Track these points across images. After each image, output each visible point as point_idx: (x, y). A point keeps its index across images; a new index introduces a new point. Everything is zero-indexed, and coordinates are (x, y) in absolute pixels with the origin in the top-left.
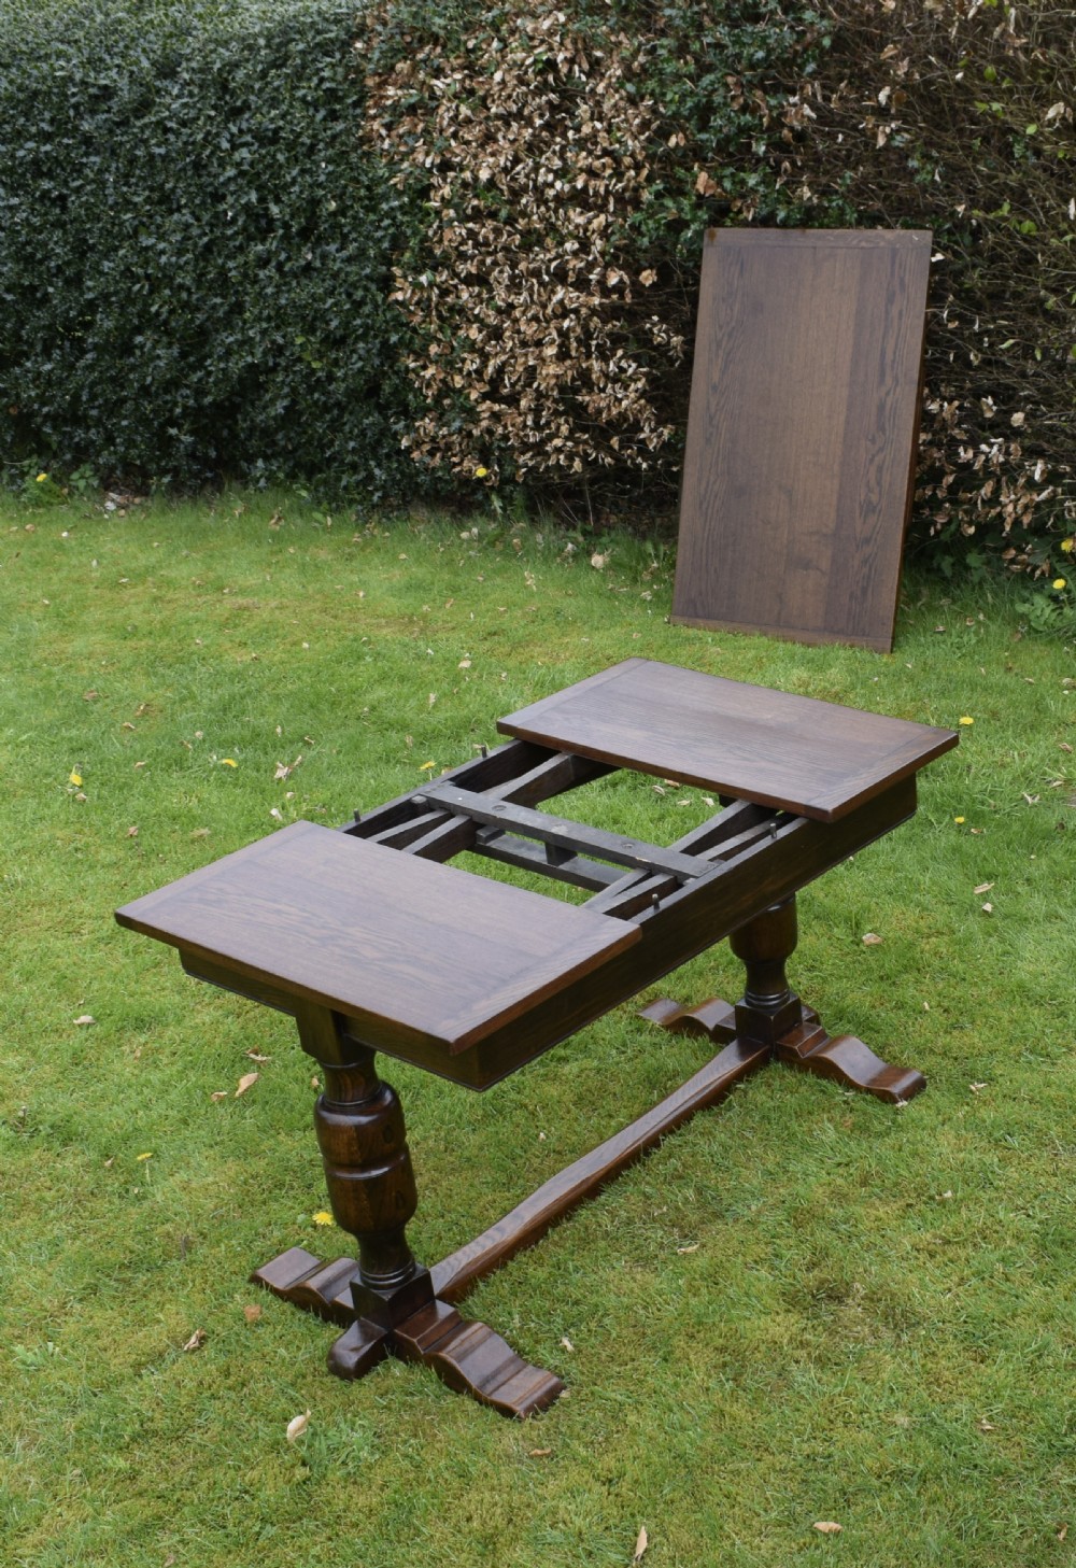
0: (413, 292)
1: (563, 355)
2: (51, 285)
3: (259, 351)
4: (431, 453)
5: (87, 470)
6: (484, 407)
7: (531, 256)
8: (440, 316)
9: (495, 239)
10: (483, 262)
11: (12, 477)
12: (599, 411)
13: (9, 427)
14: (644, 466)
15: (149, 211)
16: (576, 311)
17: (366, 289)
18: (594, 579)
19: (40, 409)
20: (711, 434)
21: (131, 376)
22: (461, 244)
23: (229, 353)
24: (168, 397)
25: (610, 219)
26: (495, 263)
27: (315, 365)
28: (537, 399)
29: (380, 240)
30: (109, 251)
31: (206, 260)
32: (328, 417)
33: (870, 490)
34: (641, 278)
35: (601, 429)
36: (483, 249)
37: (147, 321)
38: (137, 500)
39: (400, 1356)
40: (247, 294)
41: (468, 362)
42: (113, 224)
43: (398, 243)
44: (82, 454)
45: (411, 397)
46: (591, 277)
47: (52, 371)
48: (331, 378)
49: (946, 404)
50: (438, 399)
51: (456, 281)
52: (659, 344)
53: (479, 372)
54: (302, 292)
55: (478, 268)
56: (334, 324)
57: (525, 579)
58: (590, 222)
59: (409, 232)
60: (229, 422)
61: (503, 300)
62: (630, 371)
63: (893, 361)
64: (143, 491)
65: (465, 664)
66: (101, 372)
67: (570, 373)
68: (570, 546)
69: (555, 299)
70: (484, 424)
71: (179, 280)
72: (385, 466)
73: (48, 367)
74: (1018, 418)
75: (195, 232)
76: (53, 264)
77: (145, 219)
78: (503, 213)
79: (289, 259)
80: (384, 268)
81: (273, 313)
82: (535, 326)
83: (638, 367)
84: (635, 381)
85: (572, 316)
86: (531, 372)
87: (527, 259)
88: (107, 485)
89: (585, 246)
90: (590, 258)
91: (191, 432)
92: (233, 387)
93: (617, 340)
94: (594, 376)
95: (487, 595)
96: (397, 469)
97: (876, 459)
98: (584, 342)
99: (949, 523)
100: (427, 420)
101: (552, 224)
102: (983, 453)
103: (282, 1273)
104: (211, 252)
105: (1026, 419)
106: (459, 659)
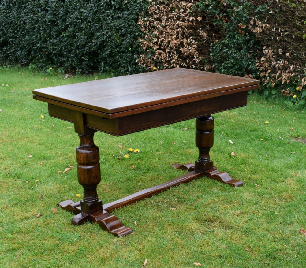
0: (143, 23)
1: (177, 38)
2: (59, 20)
3: (105, 37)
4: (143, 64)
5: (62, 68)
6: (157, 51)
7: (172, 13)
8: (149, 29)
9: (164, 9)
10: (160, 15)
11: (45, 69)
12: (184, 53)
13: (45, 57)
14: (194, 67)
15: (83, 3)
16: (181, 27)
17: (132, 22)
19: (52, 52)
21: (75, 43)
22: (155, 10)
23: (98, 38)
24: (83, 49)
25: (192, 4)
26: (163, 15)
27: (118, 41)
28: (170, 50)
29: (136, 10)
30: (73, 13)
31: (95, 15)
32: (120, 54)
34: (198, 19)
35: (184, 57)
36: (161, 12)
37: (80, 29)
38: (73, 76)
39: (91, 222)
40: (104, 23)
41: (154, 40)
42: (75, 6)
43: (140, 10)
44: (62, 64)
45: (140, 49)
46: (186, 18)
47: (56, 42)
48: (121, 44)
49: (270, 50)
50: (146, 49)
51: (153, 19)
52: (200, 35)
53: (157, 42)
54: (117, 22)
55: (159, 16)
56: (123, 31)
58: (187, 5)
59: (143, 7)
60: (97, 58)
61: (164, 24)
62: (193, 42)
64: (74, 73)
66: (68, 42)
67: (178, 43)
69: (176, 24)
70: (156, 55)
71: (88, 19)
72: (132, 67)
73: (56, 41)
74: (288, 54)
75: (93, 8)
76: (60, 16)
77: (82, 5)
78: (166, 3)
79: (115, 15)
80: (137, 17)
81: (109, 28)
82: (171, 30)
83: (195, 42)
84: (194, 45)
85: (180, 28)
86: (169, 42)
87: (171, 14)
88: (66, 72)
89: (185, 11)
90: (186, 13)
91: (87, 58)
92: (98, 46)
93: (190, 34)
94: (184, 44)
96: (135, 67)
98: (182, 35)
99: (268, 83)
100: (143, 55)
101: (178, 6)
102: (278, 63)
103: (64, 204)
104: (97, 13)
105: (290, 55)
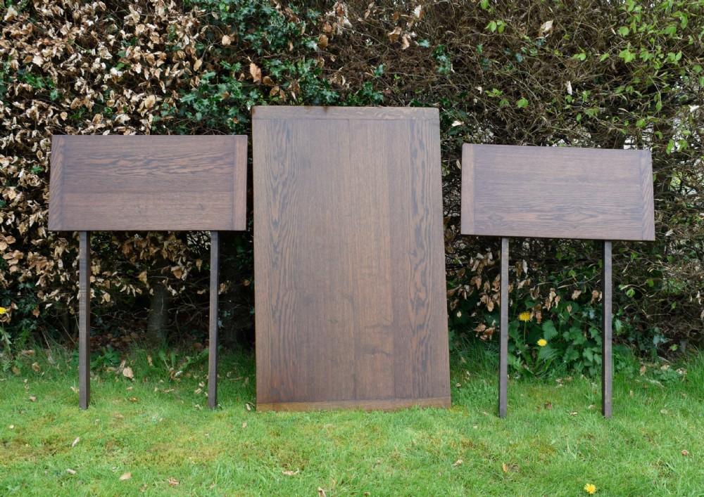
6: (14, 255)
9: (40, 115)
20: (277, 259)
22: (3, 120)
25: (159, 99)
33: (418, 290)
36: (27, 125)
53: (9, 227)
55: (23, 140)
63: (423, 197)
70: (12, 270)
89: (134, 120)
97: (419, 267)
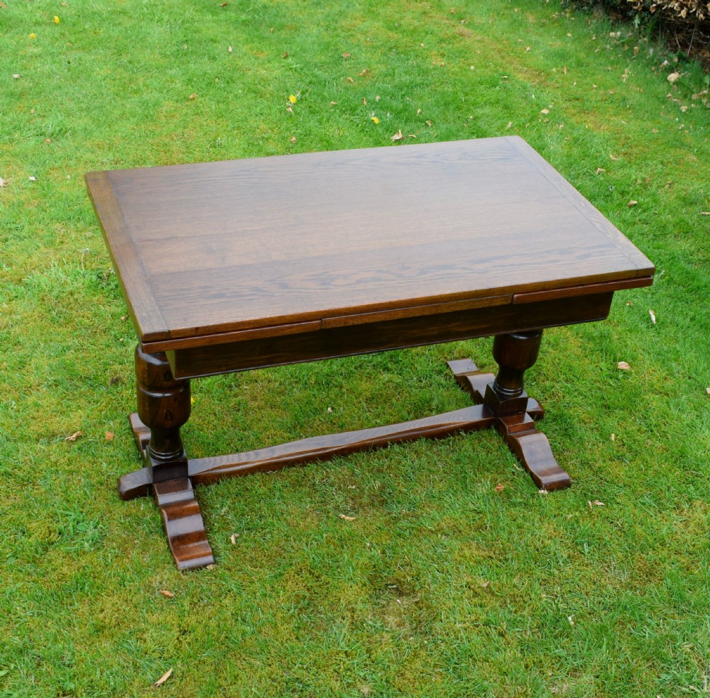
18: (663, 87)
57: (623, 73)
65: (545, 111)
68: (666, 62)
95: (593, 74)
106: (545, 107)
